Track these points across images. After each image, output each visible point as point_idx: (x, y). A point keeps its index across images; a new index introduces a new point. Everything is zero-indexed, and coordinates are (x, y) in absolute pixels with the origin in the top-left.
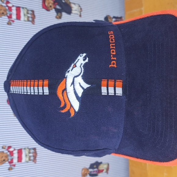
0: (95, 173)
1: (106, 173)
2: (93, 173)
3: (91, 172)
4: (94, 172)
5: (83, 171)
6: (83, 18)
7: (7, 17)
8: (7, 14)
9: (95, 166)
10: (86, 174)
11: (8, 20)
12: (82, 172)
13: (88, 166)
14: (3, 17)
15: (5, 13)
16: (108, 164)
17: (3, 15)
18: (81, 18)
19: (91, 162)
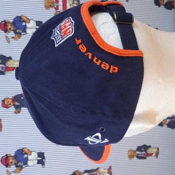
0: (143, 156)
1: (155, 158)
2: (140, 156)
3: (138, 154)
4: (142, 154)
5: (130, 153)
6: (129, 2)
7: (54, 9)
8: (54, 6)
9: (143, 149)
10: (133, 156)
11: (55, 11)
12: (128, 153)
13: (135, 149)
14: (51, 9)
15: (52, 5)
16: (158, 149)
17: (51, 7)
18: (128, 3)
19: (138, 144)
